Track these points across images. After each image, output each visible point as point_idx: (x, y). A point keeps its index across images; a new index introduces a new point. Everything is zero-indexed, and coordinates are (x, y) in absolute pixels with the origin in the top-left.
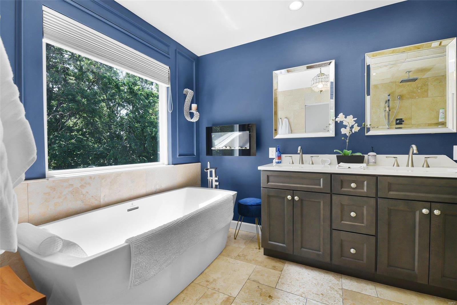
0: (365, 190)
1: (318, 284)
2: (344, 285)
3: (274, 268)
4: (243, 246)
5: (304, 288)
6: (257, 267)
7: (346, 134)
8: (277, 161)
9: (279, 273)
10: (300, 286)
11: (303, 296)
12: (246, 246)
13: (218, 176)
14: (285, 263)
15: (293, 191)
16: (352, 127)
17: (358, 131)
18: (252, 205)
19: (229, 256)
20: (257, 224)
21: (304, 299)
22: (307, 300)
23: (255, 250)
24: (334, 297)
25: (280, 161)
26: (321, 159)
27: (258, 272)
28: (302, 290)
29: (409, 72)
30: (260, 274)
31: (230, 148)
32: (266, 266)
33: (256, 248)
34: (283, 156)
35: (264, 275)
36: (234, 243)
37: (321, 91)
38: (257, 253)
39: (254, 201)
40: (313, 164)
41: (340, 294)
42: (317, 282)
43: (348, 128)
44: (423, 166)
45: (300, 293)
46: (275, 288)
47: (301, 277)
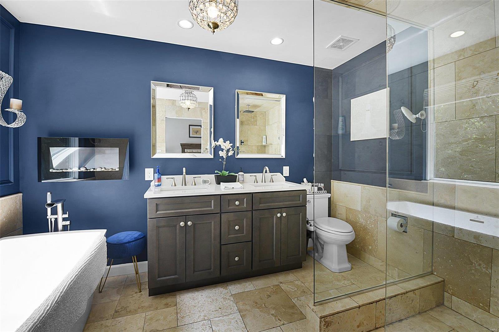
0: (245, 206)
1: (213, 300)
2: (231, 291)
3: (167, 305)
4: (118, 298)
5: (203, 311)
6: (146, 314)
7: (223, 156)
8: (157, 183)
9: (175, 309)
10: (199, 311)
11: (206, 319)
12: (121, 295)
13: (67, 212)
14: (176, 295)
15: (185, 217)
16: (228, 151)
17: (233, 154)
18: (129, 242)
19: (102, 318)
20: (135, 262)
21: (208, 322)
22: (210, 321)
23: (135, 295)
24: (229, 305)
25: (160, 183)
26: (202, 179)
27: (151, 319)
28: (202, 314)
29: (249, 105)
30: (155, 320)
31: (86, 169)
32: (157, 309)
33: (135, 292)
34: (164, 178)
35: (160, 319)
36: (102, 298)
37: (189, 109)
38: (139, 297)
39: (131, 236)
40: (195, 185)
41: (232, 301)
42: (211, 299)
43: (225, 152)
44: (270, 182)
45: (202, 317)
46: (178, 326)
47: (196, 302)
